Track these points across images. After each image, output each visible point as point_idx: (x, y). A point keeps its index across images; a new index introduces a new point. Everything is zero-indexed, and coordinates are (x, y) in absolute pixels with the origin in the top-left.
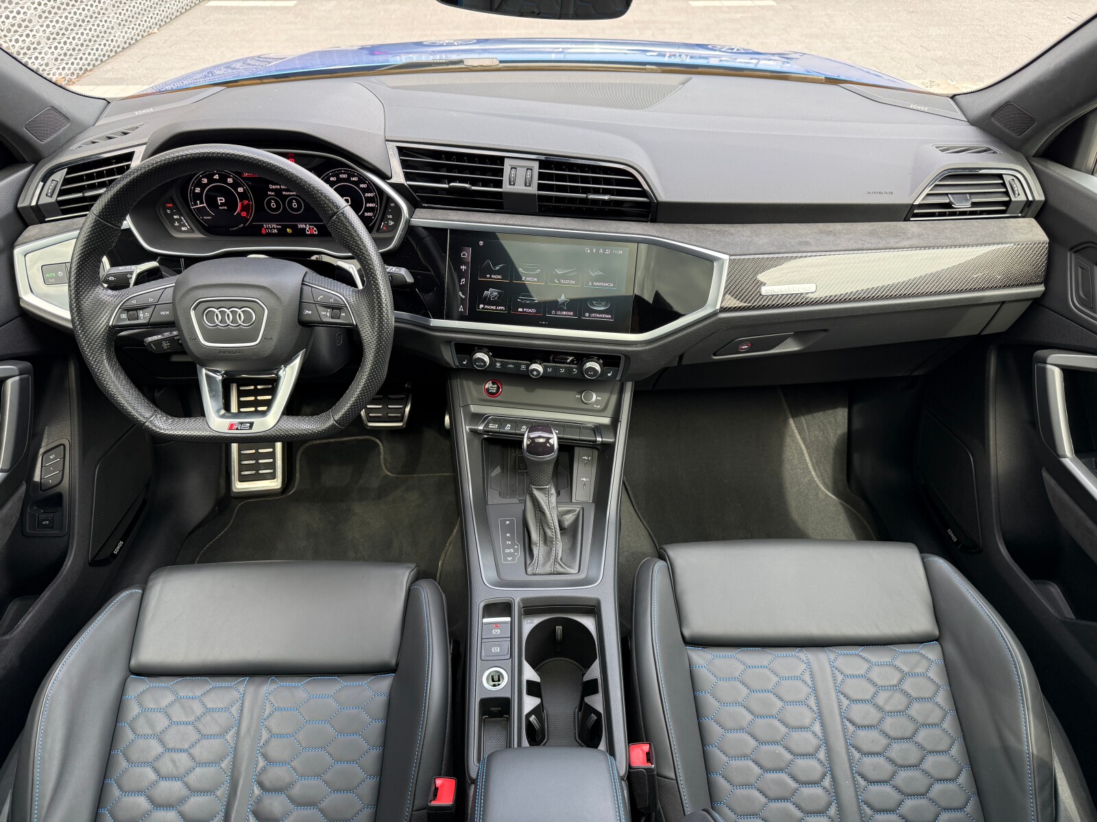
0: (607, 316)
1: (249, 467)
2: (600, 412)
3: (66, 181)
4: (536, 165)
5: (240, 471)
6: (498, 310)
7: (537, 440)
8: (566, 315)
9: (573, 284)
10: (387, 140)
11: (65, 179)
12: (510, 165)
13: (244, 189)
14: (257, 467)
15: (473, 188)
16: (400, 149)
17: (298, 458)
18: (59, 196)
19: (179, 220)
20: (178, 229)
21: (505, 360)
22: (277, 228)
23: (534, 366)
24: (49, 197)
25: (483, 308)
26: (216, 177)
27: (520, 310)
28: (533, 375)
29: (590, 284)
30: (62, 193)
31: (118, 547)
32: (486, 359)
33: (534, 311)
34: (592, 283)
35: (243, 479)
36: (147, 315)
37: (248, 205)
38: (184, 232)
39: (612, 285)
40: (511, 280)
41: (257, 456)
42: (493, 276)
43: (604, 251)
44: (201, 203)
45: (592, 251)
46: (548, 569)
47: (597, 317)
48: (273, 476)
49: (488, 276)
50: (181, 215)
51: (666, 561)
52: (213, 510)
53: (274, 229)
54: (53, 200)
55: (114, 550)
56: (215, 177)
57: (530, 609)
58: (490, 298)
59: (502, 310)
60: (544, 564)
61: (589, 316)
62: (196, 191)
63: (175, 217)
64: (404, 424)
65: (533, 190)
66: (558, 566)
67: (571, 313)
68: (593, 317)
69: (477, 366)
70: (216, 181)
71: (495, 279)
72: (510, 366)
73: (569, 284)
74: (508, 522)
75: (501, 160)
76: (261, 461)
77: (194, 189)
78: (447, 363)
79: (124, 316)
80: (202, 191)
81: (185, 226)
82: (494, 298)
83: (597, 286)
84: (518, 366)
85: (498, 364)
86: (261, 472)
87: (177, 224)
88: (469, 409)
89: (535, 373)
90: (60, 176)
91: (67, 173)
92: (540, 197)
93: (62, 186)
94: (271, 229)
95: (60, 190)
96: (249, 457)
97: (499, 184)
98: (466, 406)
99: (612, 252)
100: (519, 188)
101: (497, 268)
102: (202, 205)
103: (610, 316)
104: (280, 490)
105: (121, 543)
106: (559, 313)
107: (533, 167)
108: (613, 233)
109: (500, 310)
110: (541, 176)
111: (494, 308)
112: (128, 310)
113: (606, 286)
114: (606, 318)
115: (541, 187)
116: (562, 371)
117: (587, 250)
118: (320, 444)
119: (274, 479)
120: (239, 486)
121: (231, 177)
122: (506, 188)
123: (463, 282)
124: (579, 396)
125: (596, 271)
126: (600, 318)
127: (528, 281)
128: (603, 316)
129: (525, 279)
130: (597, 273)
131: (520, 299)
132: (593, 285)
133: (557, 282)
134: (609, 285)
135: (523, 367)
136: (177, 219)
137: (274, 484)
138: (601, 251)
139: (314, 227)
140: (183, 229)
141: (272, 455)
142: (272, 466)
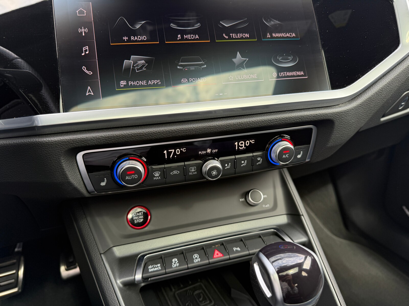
0: (299, 73)
2: (271, 210)
9: (247, 38)
21: (166, 166)
23: (212, 164)
25: (126, 86)
28: (212, 176)
29: (269, 36)
32: (140, 167)
34: (271, 35)
39: (294, 35)
40: (162, 41)
42: (132, 38)
47: (288, 77)
49: (125, 38)
58: (133, 70)
59: (157, 85)
64: (19, 289)
68: (282, 77)
69: (128, 182)
71: (136, 41)
72: (175, 172)
73: (242, 38)
78: (76, 189)
82: (141, 68)
83: (277, 37)
84: (185, 171)
85: (157, 174)
88: (113, 253)
98: (109, 251)
101: (138, 26)
103: (302, 73)
113: (288, 37)
114: (298, 76)
116: (244, 163)
123: (86, 51)
124: (243, 200)
125: (271, 20)
126: (291, 76)
127: (187, 39)
128: (294, 73)
129: (182, 37)
130: (272, 23)
131: (181, 65)
132: (272, 37)
133: (227, 37)
134: (291, 35)
135: (193, 170)
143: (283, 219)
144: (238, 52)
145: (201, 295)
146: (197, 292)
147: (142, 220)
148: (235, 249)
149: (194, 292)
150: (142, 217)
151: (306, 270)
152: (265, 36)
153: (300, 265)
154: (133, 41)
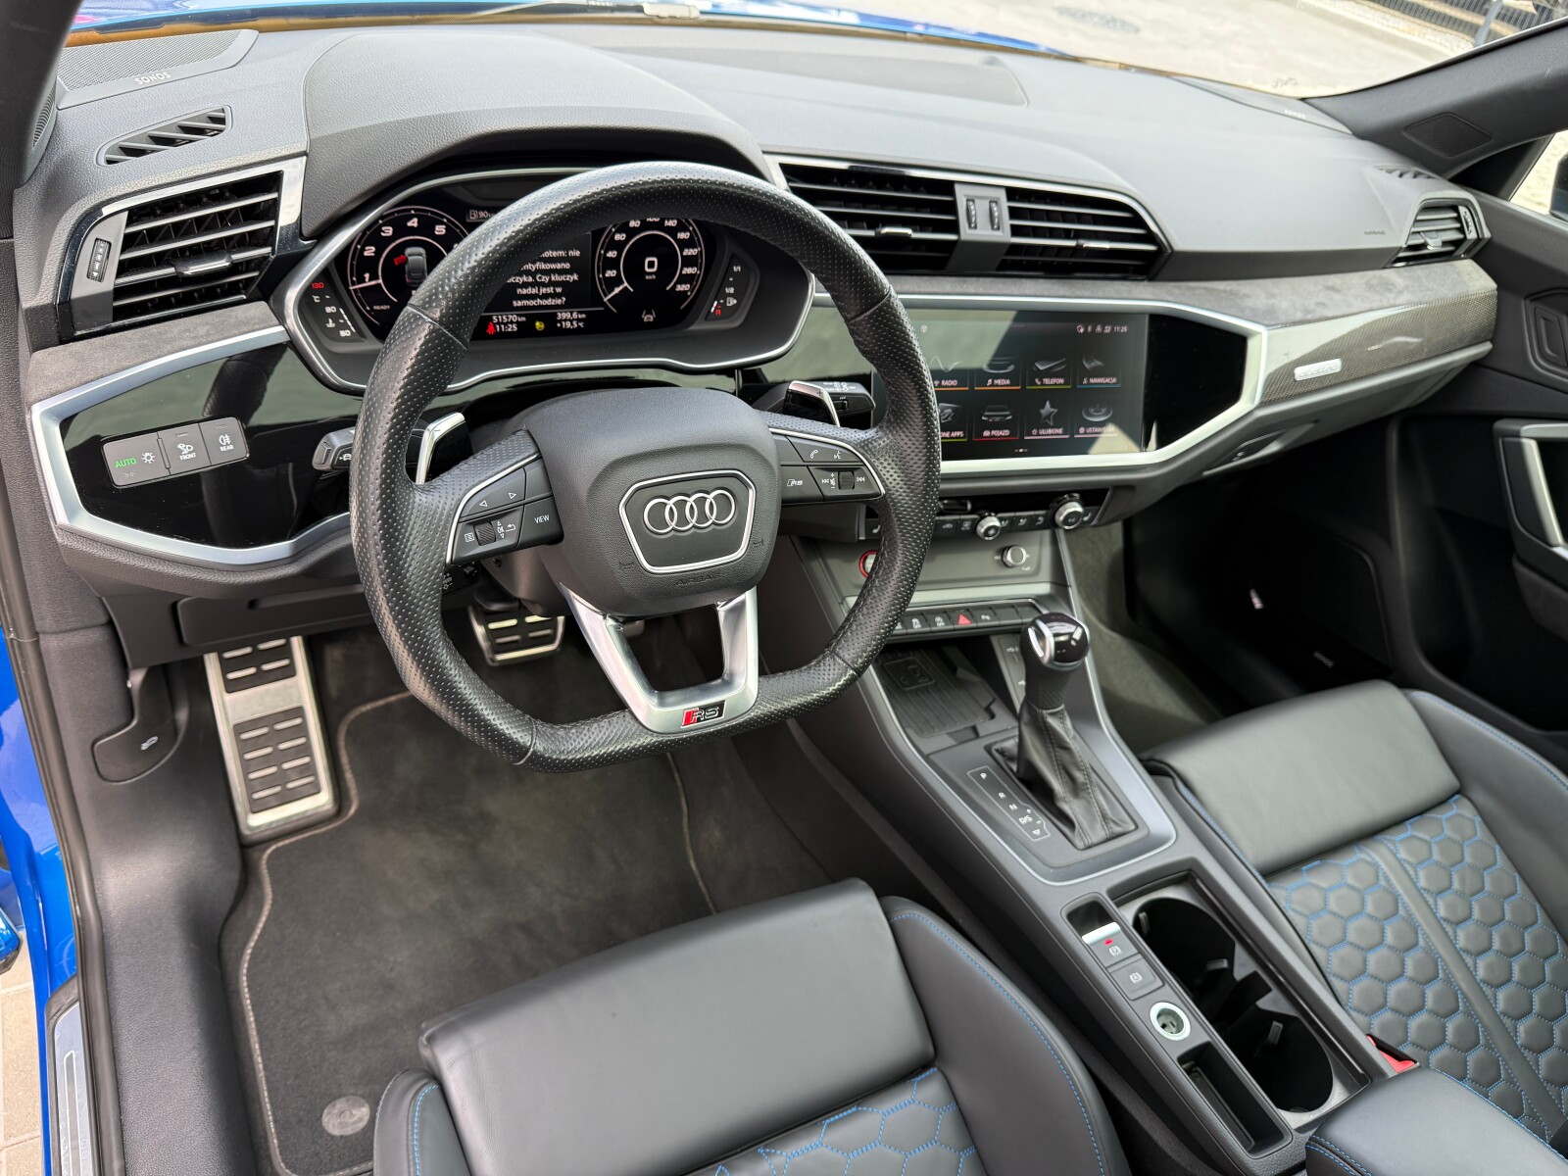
0: (1109, 430)
1: (267, 781)
2: (1031, 577)
3: (129, 242)
4: (1002, 195)
5: (250, 794)
6: (953, 438)
8: (1052, 435)
9: (1060, 384)
10: (768, 153)
11: (127, 237)
12: (965, 195)
14: (281, 778)
15: (919, 235)
16: (782, 168)
18: (119, 274)
19: (336, 317)
20: (335, 336)
22: (517, 322)
23: (991, 522)
24: (94, 279)
26: (413, 223)
27: (986, 433)
28: (988, 535)
29: (1085, 382)
30: (124, 268)
33: (1006, 432)
34: (1089, 381)
35: (258, 807)
36: (513, 527)
38: (346, 340)
39: (1115, 381)
40: (972, 387)
41: (277, 758)
42: (943, 383)
43: (1103, 330)
44: (374, 277)
45: (1086, 329)
46: (1100, 833)
47: (1095, 433)
48: (315, 789)
50: (340, 303)
51: (1170, 776)
53: (512, 322)
54: (109, 284)
56: (409, 224)
57: (1120, 897)
59: (959, 437)
60: (1093, 829)
61: (1085, 433)
62: (366, 254)
63: (329, 310)
65: (1004, 236)
66: (1112, 825)
67: (1060, 431)
68: (1089, 434)
70: (412, 231)
71: (947, 386)
72: (948, 526)
73: (1056, 384)
74: (984, 776)
75: (948, 187)
76: (286, 766)
77: (363, 249)
79: (469, 537)
80: (378, 253)
81: (345, 327)
82: (947, 418)
83: (1094, 384)
84: (959, 524)
86: (290, 785)
87: (331, 324)
89: (992, 532)
90: (114, 230)
91: (128, 223)
92: (1013, 245)
93: (123, 251)
94: (505, 324)
95: (121, 263)
96: (264, 762)
97: (953, 227)
99: (1113, 329)
100: (983, 233)
101: (951, 368)
102: (373, 283)
103: (1113, 430)
104: (332, 811)
106: (1042, 432)
107: (999, 198)
108: (1115, 299)
110: (1014, 213)
111: (948, 434)
112: (474, 523)
113: (1107, 383)
115: (1016, 231)
116: (1022, 522)
117: (1079, 330)
119: (318, 792)
120: (255, 822)
121: (442, 223)
122: (967, 233)
124: (998, 558)
125: (1092, 361)
127: (997, 385)
129: (993, 382)
130: (1093, 364)
131: (986, 416)
132: (1089, 383)
133: (1039, 383)
134: (1111, 380)
135: (967, 525)
136: (331, 315)
137: (322, 800)
138: (1099, 329)
139: (584, 316)
140: (344, 333)
141: (306, 750)
142: (309, 769)
143: (1044, 588)
144: (1048, 403)
145: (918, 670)
146: (911, 667)
148: (983, 617)
149: (907, 665)
151: (1075, 640)
152: (1081, 383)
153: (1071, 634)
154: (944, 387)
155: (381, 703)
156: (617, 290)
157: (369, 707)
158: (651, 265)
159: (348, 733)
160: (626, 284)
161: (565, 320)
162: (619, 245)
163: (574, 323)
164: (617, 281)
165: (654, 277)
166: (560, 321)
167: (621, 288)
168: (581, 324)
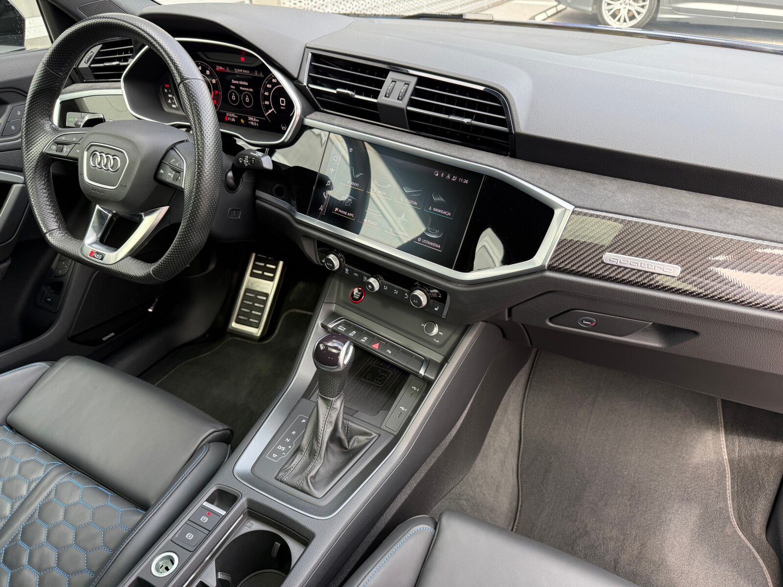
0: (436, 246)
1: (245, 314)
2: (436, 348)
3: (99, 54)
4: (414, 81)
5: (238, 315)
6: (348, 216)
7: (330, 349)
8: (401, 235)
9: (415, 205)
10: (307, 47)
11: (99, 52)
12: (392, 78)
13: (216, 81)
14: (250, 315)
15: (357, 96)
16: (313, 54)
17: (282, 318)
18: (92, 63)
19: (172, 99)
20: (170, 106)
21: (352, 268)
22: (235, 118)
23: (372, 280)
25: (337, 212)
26: (200, 68)
28: (368, 288)
29: (430, 209)
30: (94, 62)
31: (109, 336)
32: (336, 261)
33: (376, 224)
34: (432, 209)
35: (238, 321)
36: (68, 150)
37: (218, 94)
38: (174, 108)
39: (449, 214)
40: (365, 190)
41: (252, 308)
43: (451, 177)
45: (440, 175)
46: (295, 481)
47: (428, 245)
48: (257, 326)
49: (348, 182)
50: (173, 94)
52: (203, 336)
53: (233, 117)
54: (87, 65)
55: (104, 337)
57: (255, 511)
58: (345, 203)
60: (296, 475)
61: (421, 242)
63: (170, 96)
65: (403, 104)
66: (305, 483)
67: (407, 234)
68: (424, 244)
72: (356, 274)
73: (412, 204)
74: (303, 421)
75: (386, 73)
76: (253, 312)
79: (54, 147)
81: (175, 104)
82: (348, 204)
83: (436, 212)
84: (361, 276)
85: (347, 270)
86: (251, 320)
87: (170, 101)
88: (331, 307)
89: (370, 286)
90: (96, 49)
91: (102, 48)
92: (408, 111)
93: (95, 56)
94: (231, 117)
95: (94, 59)
96: (247, 306)
97: (378, 95)
99: (458, 179)
100: (393, 101)
101: (358, 176)
103: (439, 246)
104: (258, 338)
105: (113, 334)
106: (396, 231)
107: (411, 83)
108: (463, 159)
109: (350, 217)
110: (415, 92)
111: (345, 213)
112: (58, 143)
113: (444, 215)
115: (412, 103)
116: (396, 292)
117: (436, 173)
118: (300, 313)
119: (257, 328)
120: (234, 325)
121: (208, 70)
122: (382, 99)
123: (329, 183)
124: (423, 325)
125: (438, 197)
126: (430, 246)
128: (433, 244)
129: (377, 191)
130: (438, 199)
131: (368, 209)
132: (432, 210)
133: (402, 200)
134: (447, 213)
136: (170, 98)
137: (257, 332)
138: (449, 177)
139: (258, 121)
140: (173, 106)
141: (262, 310)
142: (260, 318)
143: (438, 358)
144: (404, 213)
145: (383, 377)
147: (358, 298)
148: (388, 351)
149: (382, 372)
150: (359, 296)
152: (428, 209)
155: (305, 312)
156: (270, 111)
157: (300, 311)
158: (283, 102)
159: (287, 316)
160: (273, 109)
161: (252, 121)
162: (269, 90)
163: (255, 123)
164: (268, 107)
165: (284, 108)
166: (250, 121)
167: (271, 110)
168: (257, 124)
